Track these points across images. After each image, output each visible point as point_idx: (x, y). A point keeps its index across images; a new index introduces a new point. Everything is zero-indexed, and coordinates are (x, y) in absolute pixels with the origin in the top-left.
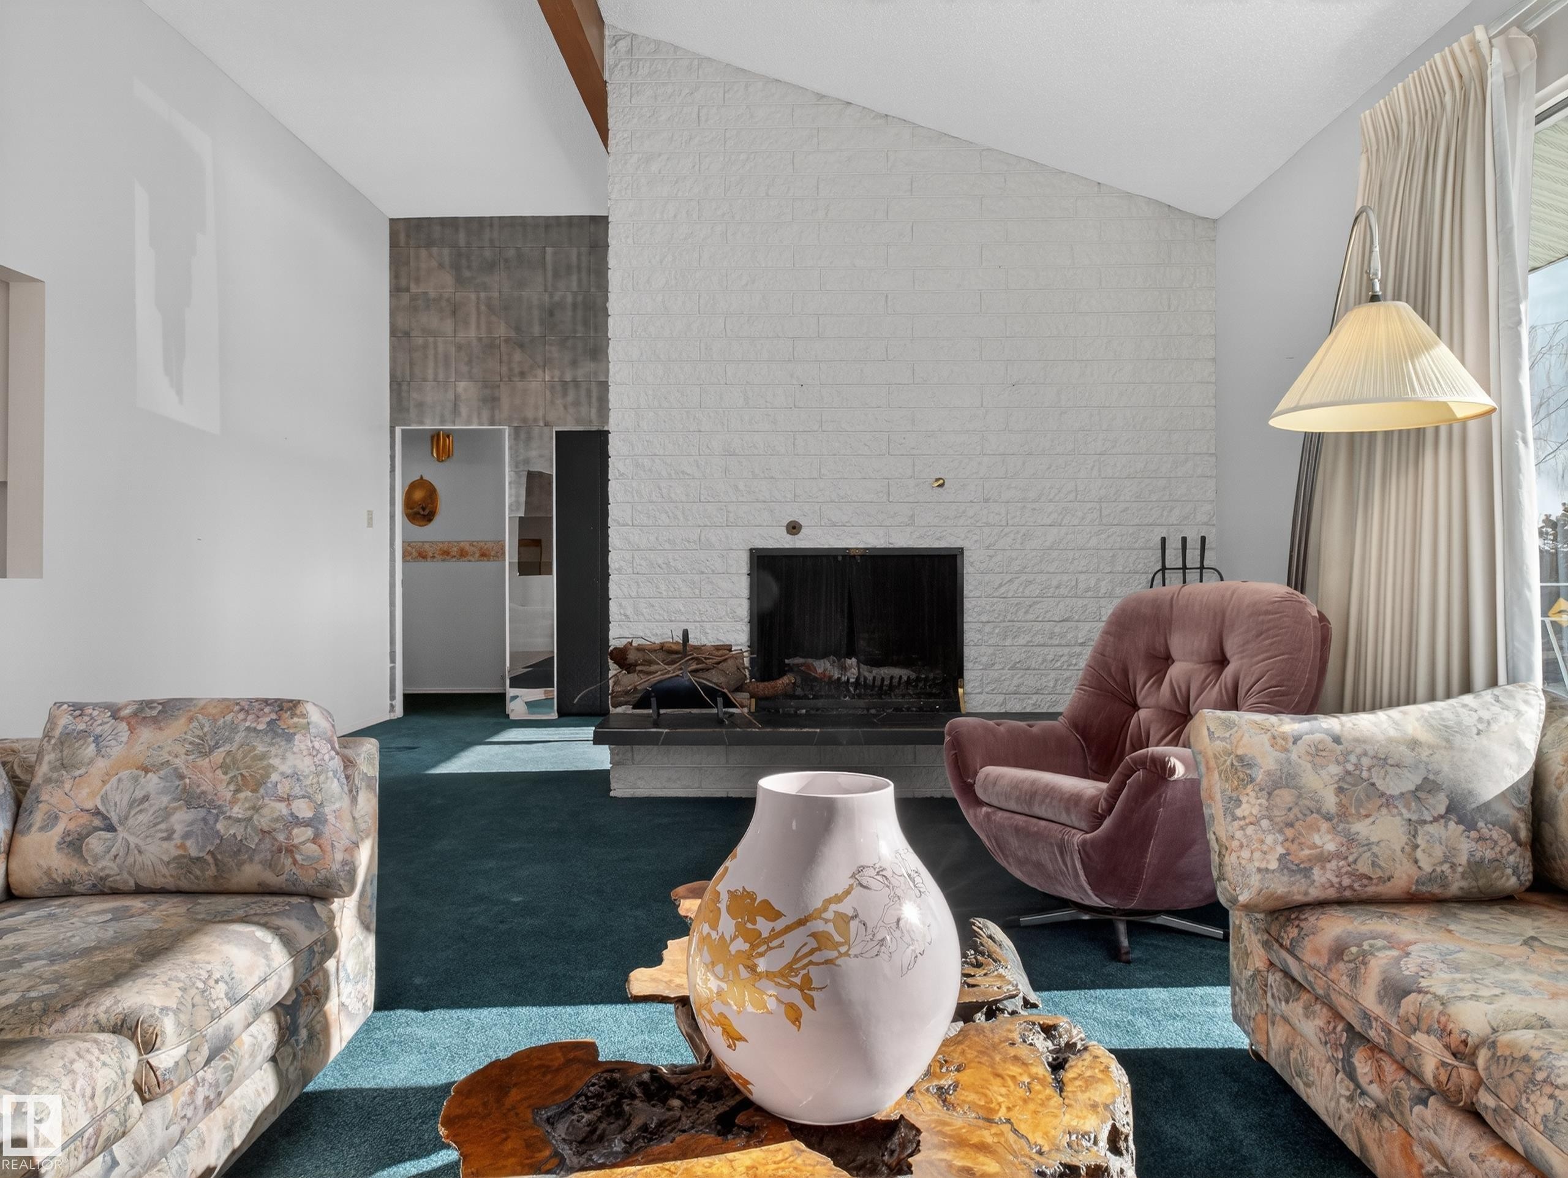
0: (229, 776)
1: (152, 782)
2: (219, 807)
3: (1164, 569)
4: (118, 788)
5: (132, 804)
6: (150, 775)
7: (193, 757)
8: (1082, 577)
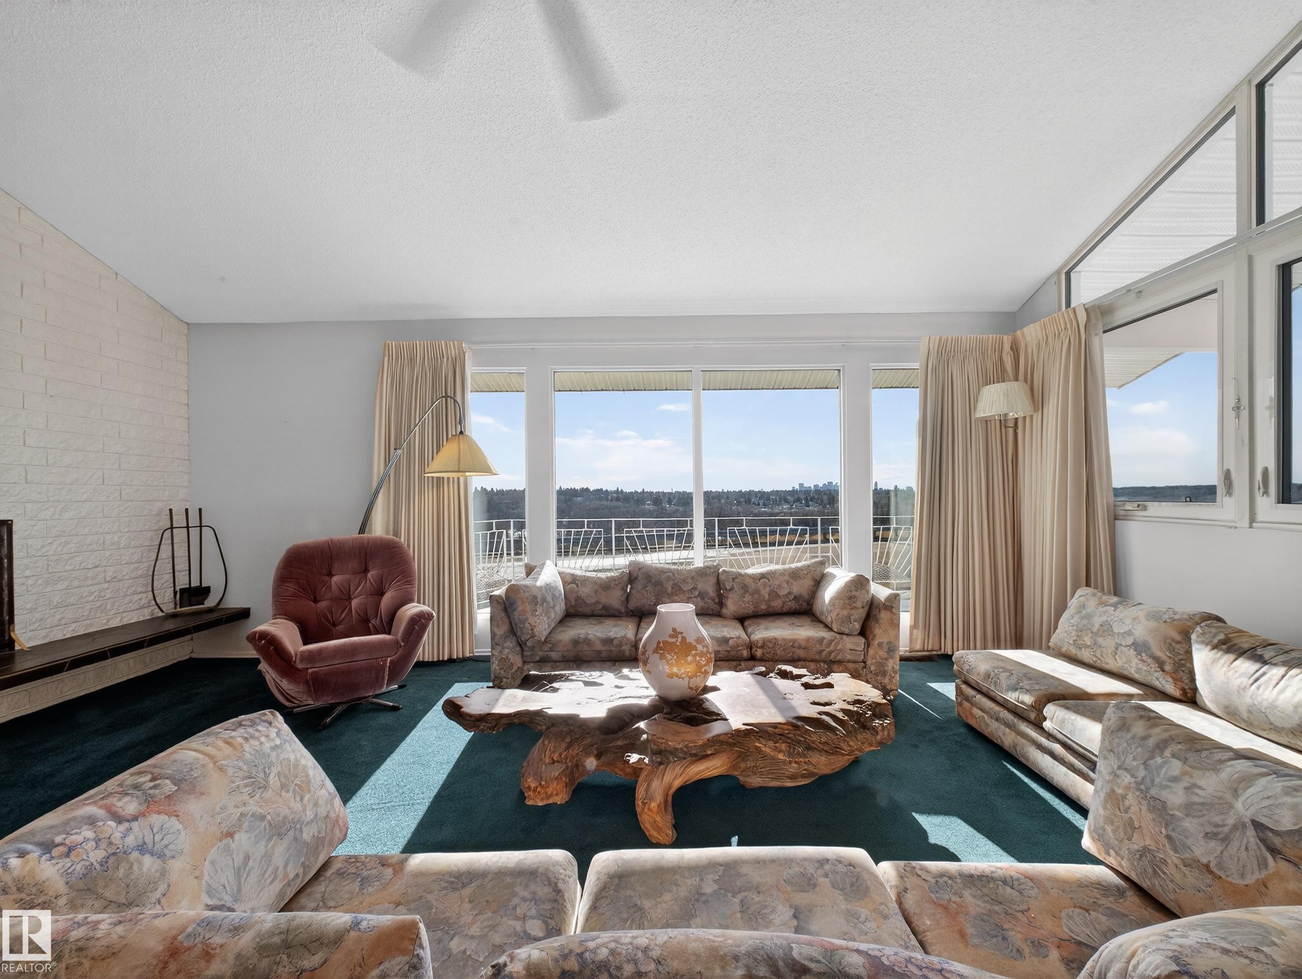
0: (291, 791)
1: (242, 839)
2: (298, 821)
3: (172, 528)
4: (217, 871)
5: (238, 873)
6: (237, 836)
7: (258, 795)
8: (109, 537)
